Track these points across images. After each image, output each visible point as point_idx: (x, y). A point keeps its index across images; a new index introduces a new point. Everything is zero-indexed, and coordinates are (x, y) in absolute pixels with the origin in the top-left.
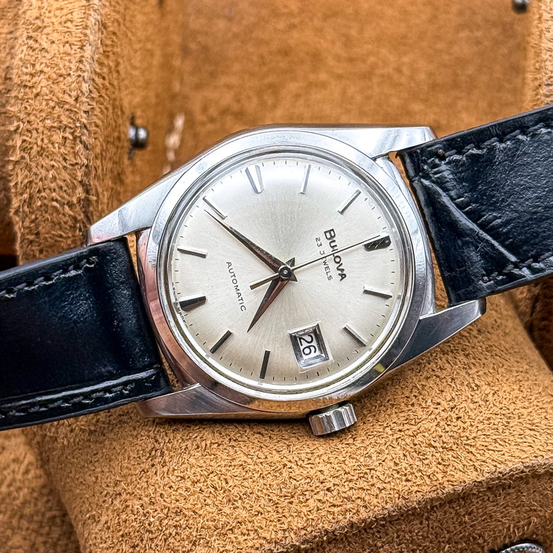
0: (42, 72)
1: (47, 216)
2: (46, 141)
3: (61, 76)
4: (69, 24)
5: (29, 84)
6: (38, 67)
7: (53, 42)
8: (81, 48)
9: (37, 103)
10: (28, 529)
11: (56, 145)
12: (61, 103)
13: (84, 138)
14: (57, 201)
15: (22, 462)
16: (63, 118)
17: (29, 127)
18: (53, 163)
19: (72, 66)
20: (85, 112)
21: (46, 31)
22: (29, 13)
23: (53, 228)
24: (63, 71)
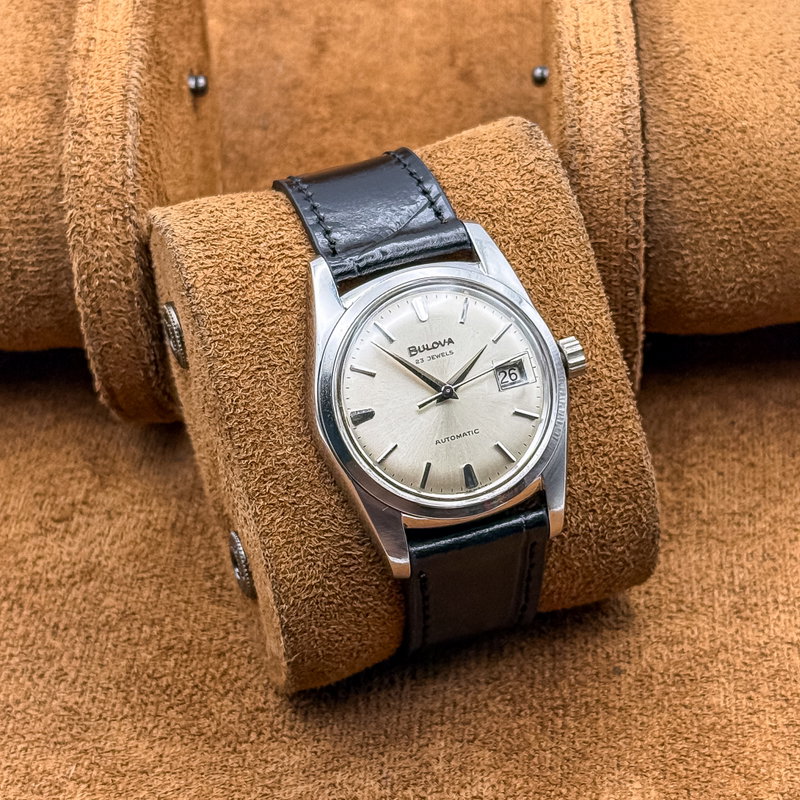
0: (89, 162)
1: (106, 293)
2: (99, 224)
3: (106, 164)
4: (109, 118)
5: (79, 174)
6: (85, 159)
7: (97, 135)
8: (123, 137)
9: (88, 191)
10: (119, 591)
11: (109, 227)
12: (109, 188)
13: (133, 218)
14: (113, 278)
15: (107, 536)
16: (112, 201)
17: (82, 213)
18: (107, 243)
19: (116, 154)
20: (132, 194)
21: (89, 126)
22: (72, 111)
23: (112, 304)
24: (108, 160)
